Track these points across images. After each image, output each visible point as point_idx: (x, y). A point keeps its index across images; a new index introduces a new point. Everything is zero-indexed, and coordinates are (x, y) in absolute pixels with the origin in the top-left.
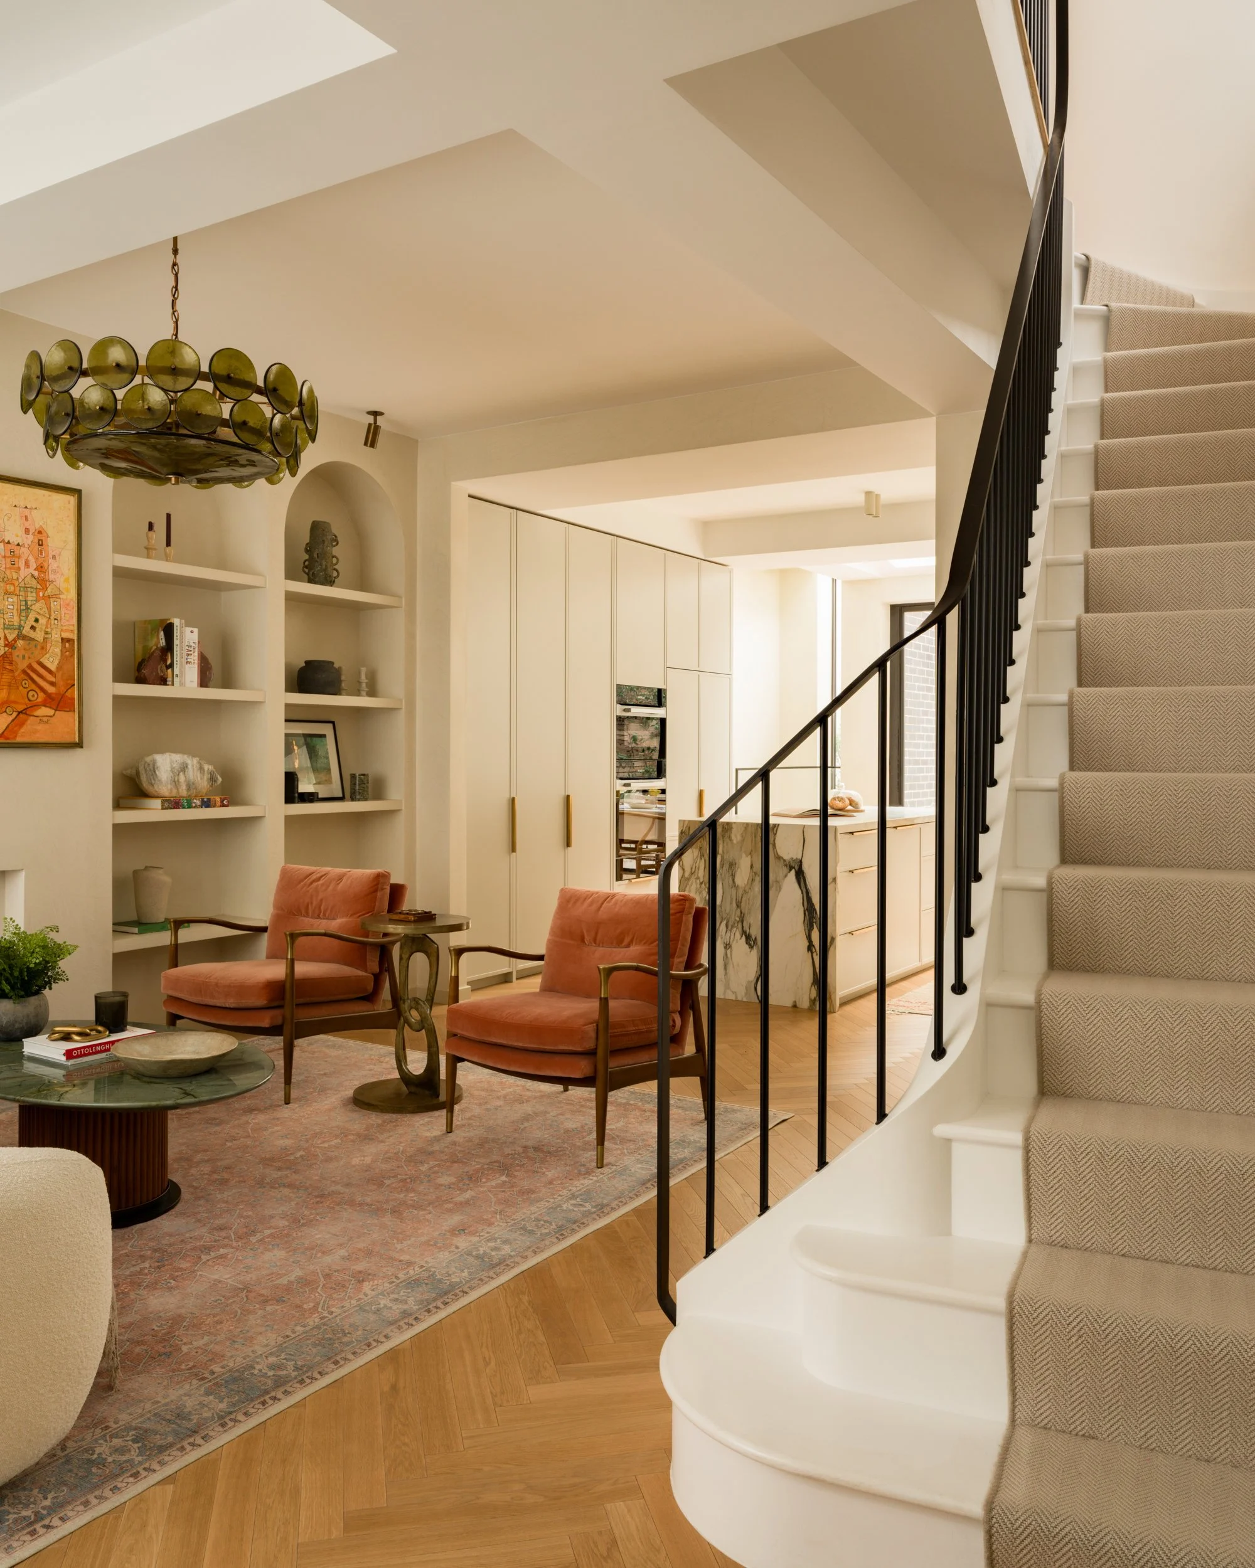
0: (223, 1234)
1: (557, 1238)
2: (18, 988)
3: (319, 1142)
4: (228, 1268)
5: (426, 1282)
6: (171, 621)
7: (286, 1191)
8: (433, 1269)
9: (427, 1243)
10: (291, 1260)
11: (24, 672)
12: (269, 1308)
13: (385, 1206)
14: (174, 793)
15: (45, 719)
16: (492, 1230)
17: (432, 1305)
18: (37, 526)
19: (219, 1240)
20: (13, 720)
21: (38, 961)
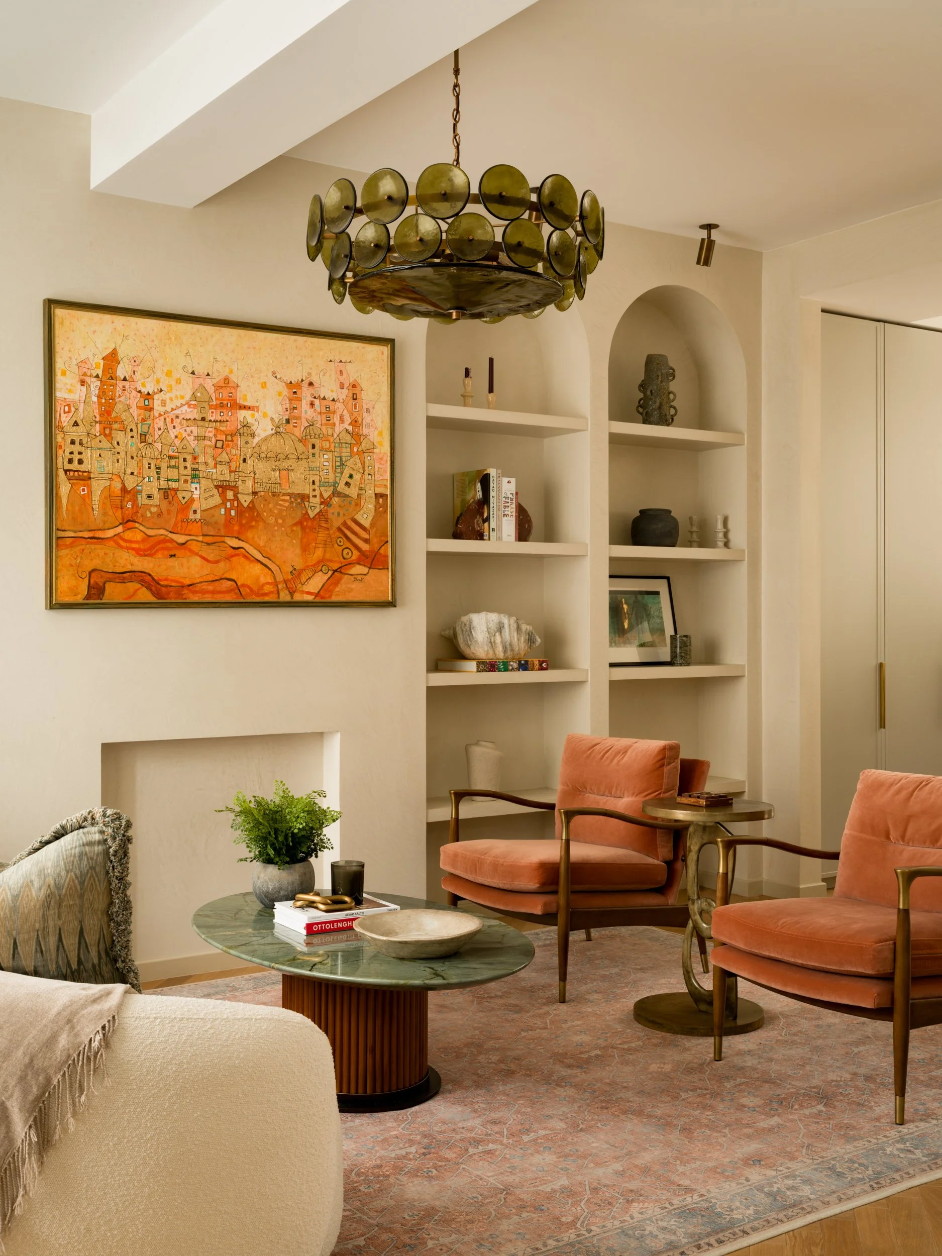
0: (496, 1128)
1: (871, 1186)
2: (283, 854)
3: (619, 1042)
4: (493, 1166)
5: (703, 1213)
6: (488, 471)
7: (570, 1092)
8: (713, 1201)
9: (714, 1170)
10: (560, 1167)
11: (339, 529)
12: (524, 1215)
13: (675, 1122)
14: (491, 656)
15: (359, 577)
16: (793, 1165)
17: (704, 1241)
18: (352, 380)
19: (490, 1135)
20: (329, 579)
21: (301, 827)
